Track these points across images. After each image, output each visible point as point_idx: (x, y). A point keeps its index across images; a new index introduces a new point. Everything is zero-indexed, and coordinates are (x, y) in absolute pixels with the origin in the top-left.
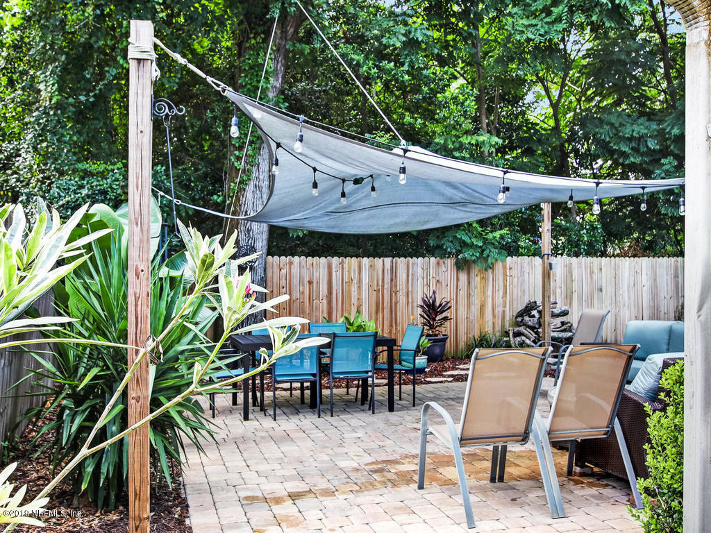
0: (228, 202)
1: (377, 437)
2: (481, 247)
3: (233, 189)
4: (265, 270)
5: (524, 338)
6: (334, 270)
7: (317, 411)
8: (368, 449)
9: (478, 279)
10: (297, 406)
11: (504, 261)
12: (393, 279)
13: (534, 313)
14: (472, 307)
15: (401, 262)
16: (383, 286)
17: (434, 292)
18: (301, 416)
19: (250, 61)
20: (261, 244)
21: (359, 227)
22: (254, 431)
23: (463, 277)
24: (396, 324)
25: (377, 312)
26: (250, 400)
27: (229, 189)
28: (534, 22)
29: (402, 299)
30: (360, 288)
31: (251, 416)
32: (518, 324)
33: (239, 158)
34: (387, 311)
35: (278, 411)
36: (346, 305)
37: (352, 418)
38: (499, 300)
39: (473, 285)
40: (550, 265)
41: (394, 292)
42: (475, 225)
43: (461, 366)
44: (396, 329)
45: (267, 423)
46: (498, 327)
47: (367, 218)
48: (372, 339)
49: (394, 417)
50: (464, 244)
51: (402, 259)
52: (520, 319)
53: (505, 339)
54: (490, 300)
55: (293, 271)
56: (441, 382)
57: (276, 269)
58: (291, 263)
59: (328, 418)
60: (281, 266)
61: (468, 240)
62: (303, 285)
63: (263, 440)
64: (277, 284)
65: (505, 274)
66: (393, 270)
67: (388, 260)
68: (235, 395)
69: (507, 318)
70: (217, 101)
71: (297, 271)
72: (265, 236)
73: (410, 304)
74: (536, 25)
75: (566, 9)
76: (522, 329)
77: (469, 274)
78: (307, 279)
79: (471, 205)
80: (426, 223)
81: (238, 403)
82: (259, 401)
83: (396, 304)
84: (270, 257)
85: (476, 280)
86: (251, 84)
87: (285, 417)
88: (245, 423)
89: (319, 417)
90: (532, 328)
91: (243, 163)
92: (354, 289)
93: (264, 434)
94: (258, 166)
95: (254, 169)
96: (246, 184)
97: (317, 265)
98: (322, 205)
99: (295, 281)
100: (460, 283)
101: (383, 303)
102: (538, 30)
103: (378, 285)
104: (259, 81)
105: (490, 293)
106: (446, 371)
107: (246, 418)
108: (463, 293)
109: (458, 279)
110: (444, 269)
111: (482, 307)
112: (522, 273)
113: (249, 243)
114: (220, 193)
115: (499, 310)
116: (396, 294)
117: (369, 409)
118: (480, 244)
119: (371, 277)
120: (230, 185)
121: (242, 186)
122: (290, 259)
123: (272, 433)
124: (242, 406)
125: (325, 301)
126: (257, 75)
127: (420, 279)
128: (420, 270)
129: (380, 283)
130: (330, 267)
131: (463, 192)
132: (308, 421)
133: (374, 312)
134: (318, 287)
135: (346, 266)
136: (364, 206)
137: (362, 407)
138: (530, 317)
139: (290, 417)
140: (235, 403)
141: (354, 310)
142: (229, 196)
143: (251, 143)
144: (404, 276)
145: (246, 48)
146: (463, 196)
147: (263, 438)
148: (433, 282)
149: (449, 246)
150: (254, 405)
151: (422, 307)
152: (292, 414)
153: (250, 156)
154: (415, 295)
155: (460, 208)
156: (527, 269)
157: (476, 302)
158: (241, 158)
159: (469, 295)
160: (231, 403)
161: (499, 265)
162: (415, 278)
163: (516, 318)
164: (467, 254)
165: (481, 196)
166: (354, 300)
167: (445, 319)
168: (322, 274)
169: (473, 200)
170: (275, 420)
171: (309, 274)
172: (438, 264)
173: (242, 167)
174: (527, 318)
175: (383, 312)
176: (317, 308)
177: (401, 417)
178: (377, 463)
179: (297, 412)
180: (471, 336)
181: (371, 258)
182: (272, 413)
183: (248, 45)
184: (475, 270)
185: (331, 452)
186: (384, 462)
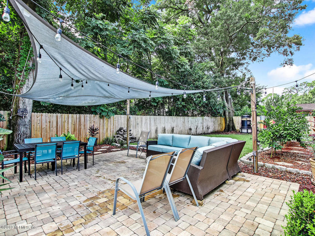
0: (15, 92)
1: (84, 183)
2: (107, 112)
3: (17, 87)
4: (31, 118)
5: (119, 138)
6: (59, 118)
7: (55, 172)
8: (82, 191)
9: (106, 121)
10: (46, 171)
11: (114, 116)
12: (80, 121)
13: (122, 130)
14: (104, 129)
15: (82, 116)
16: (76, 123)
17: (93, 125)
18: (48, 176)
19: (26, 40)
20: (29, 108)
21: (71, 103)
22: (25, 188)
23: (102, 120)
24: (80, 135)
25: (74, 131)
26: (23, 170)
27: (15, 87)
28: (124, 49)
29: (82, 127)
30: (68, 124)
31: (24, 179)
32: (117, 134)
33: (20, 76)
34: (77, 131)
35: (37, 174)
36: (63, 130)
37: (71, 174)
38: (112, 127)
39: (104, 123)
40: (130, 117)
41: (80, 125)
42: (106, 105)
43: (102, 147)
44: (81, 136)
45: (32, 182)
46: (112, 135)
47: (75, 100)
48: (79, 143)
49: (87, 171)
50: (102, 111)
51: (83, 115)
52: (118, 132)
53: (114, 138)
54: (109, 127)
55: (43, 118)
56: (98, 154)
57: (36, 117)
58: (42, 115)
59: (60, 175)
60: (38, 116)
61: (104, 110)
62: (47, 123)
63: (30, 194)
64: (36, 122)
65: (113, 120)
66: (80, 118)
67: (78, 115)
68: (16, 168)
69: (114, 132)
70: (10, 52)
71: (44, 118)
72: (31, 105)
73: (85, 129)
74: (125, 50)
75: (133, 47)
76: (119, 135)
77: (103, 119)
78: (48, 121)
79: (111, 98)
80: (95, 103)
81: (17, 172)
82: (28, 170)
83: (80, 129)
84: (33, 113)
85: (105, 121)
86: (26, 49)
87: (40, 177)
88: (21, 184)
89: (56, 175)
90: (122, 135)
91: (22, 78)
92: (66, 124)
93: (30, 190)
94: (29, 80)
95: (27, 80)
96: (23, 86)
97: (52, 116)
98: (57, 93)
99: (44, 122)
100: (101, 122)
101: (76, 129)
102: (125, 51)
103: (74, 123)
104: (29, 48)
105: (109, 125)
106: (98, 149)
107: (21, 180)
108: (101, 125)
109: (100, 121)
110: (96, 118)
111: (107, 129)
112: (118, 119)
113: (24, 107)
114: (11, 88)
115: (112, 130)
116: (80, 126)
117: (77, 169)
118: (107, 111)
119: (72, 120)
120: (16, 86)
121: (21, 86)
122: (41, 114)
123: (34, 188)
124: (19, 174)
125: (55, 128)
126: (29, 46)
127: (88, 121)
128: (88, 118)
129: (75, 122)
130: (57, 117)
131: (109, 94)
132: (51, 178)
133: (73, 131)
134: (53, 124)
135: (63, 116)
136: (74, 95)
137: (74, 168)
138: (121, 132)
139: (43, 177)
140: (16, 172)
141: (66, 131)
142: (15, 89)
143: (26, 71)
144: (83, 120)
145: (24, 35)
146: (109, 95)
147: (29, 192)
148: (92, 122)
149: (98, 111)
150: (25, 172)
151: (90, 129)
152: (44, 175)
153: (25, 75)
154: (87, 126)
155: (107, 99)
156: (119, 118)
157: (105, 128)
158: (21, 76)
159: (103, 126)
160: (14, 172)
161: (112, 117)
162: (87, 121)
163: (117, 132)
164: (104, 114)
165: (114, 95)
166: (66, 128)
167: (97, 133)
168: (54, 119)
169: (112, 97)
170: (36, 180)
171: (49, 119)
172: (94, 116)
173: (21, 79)
174: (120, 132)
175: (76, 131)
176: (52, 131)
177: (90, 171)
178: (88, 199)
179: (46, 174)
180: (104, 138)
181: (72, 114)
182: (34, 176)
183: (25, 34)
184: (105, 118)
185: (65, 196)
186: (91, 198)
